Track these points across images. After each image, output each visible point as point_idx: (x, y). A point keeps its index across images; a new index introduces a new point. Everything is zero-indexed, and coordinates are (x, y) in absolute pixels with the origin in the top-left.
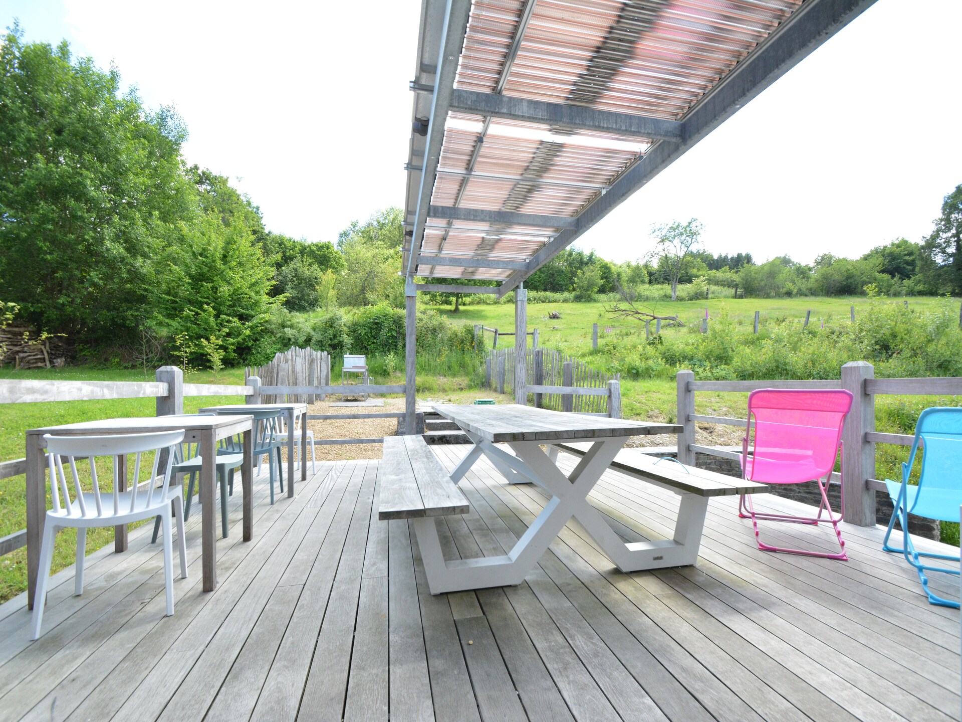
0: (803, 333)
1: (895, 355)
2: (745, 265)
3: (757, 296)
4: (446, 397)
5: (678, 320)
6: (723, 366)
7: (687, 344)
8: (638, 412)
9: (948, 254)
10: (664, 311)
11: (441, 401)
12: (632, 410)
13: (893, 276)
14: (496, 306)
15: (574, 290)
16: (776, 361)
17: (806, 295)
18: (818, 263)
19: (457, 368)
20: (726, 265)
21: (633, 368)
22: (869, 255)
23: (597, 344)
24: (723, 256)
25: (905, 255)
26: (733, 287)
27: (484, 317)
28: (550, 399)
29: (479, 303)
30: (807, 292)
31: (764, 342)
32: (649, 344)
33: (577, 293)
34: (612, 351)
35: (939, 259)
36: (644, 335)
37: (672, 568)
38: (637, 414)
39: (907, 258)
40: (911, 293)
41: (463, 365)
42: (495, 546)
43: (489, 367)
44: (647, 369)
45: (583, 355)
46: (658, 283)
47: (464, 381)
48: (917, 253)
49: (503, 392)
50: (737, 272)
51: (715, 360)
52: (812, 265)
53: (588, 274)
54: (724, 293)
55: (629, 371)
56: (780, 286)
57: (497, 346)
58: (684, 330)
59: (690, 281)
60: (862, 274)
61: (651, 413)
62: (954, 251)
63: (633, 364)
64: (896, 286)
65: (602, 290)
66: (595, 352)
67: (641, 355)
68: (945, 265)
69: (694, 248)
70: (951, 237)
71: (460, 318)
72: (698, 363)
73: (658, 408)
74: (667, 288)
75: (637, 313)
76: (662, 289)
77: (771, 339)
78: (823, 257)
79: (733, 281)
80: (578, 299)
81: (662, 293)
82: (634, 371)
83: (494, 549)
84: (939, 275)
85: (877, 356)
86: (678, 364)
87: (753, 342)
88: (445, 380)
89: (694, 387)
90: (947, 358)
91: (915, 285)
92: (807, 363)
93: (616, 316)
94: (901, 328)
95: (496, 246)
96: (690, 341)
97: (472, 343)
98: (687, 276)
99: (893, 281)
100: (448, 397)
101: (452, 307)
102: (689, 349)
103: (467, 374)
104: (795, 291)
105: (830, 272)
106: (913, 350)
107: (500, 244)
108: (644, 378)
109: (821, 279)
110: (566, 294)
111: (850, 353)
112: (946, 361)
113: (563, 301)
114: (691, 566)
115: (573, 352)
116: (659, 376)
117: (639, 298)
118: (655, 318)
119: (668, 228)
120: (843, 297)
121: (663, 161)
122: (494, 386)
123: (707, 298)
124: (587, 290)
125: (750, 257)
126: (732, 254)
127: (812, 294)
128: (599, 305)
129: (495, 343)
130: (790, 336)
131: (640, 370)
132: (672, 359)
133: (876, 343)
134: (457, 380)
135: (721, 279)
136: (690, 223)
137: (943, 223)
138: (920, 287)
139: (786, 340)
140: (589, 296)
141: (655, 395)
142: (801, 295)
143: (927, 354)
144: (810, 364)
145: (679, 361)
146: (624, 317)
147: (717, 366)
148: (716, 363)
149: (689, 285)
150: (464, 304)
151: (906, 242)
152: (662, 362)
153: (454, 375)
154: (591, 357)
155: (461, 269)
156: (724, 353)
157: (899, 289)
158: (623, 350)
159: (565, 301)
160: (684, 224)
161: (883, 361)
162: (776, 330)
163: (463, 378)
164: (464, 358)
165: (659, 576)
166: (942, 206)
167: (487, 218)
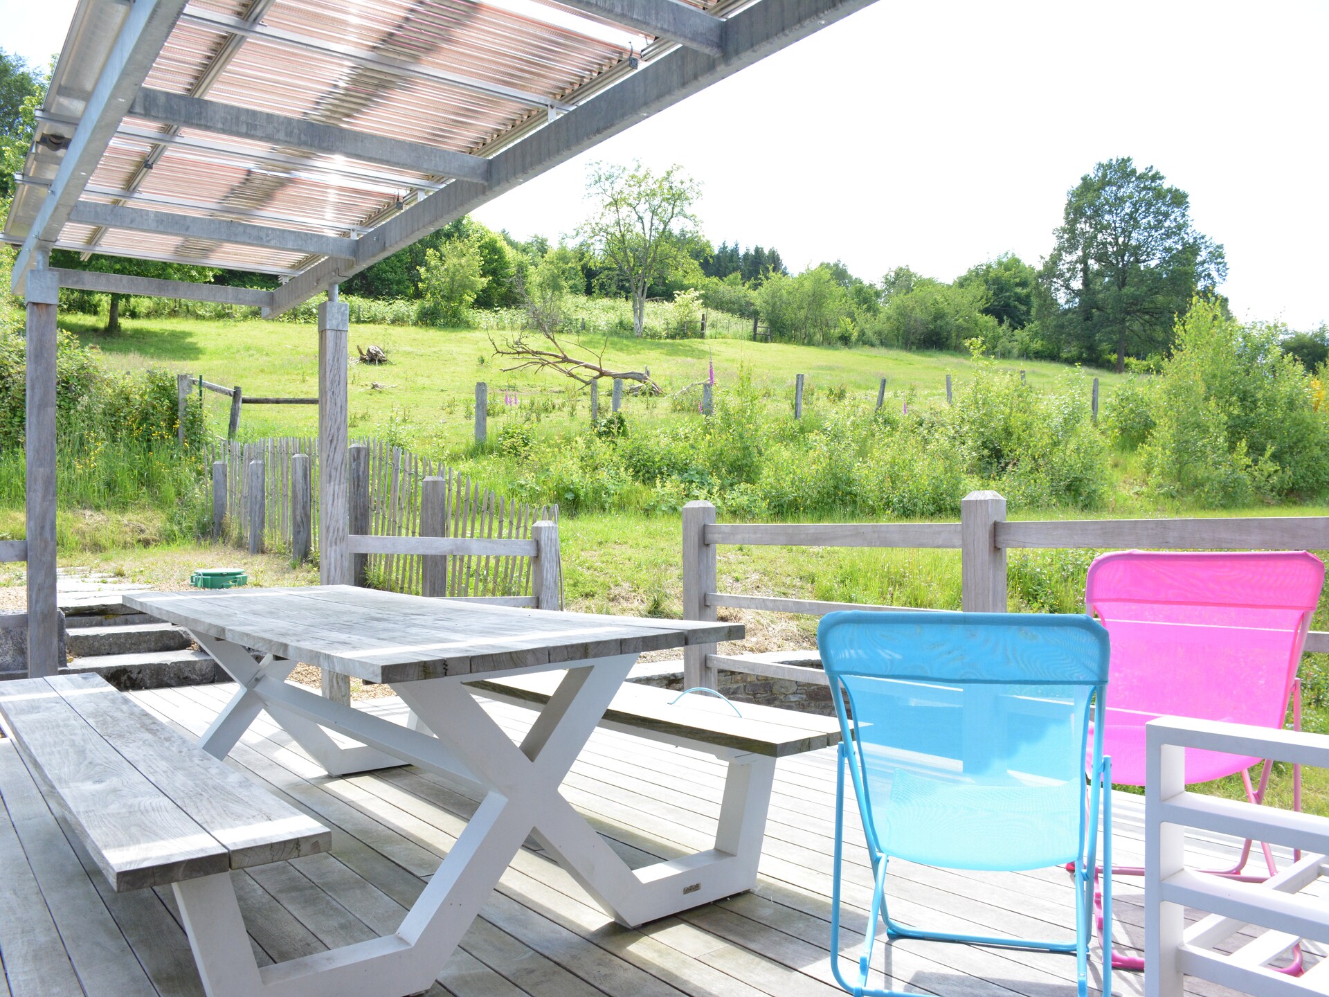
0: (876, 421)
1: (1010, 468)
2: (771, 274)
3: (791, 340)
4: (104, 565)
5: (651, 379)
6: (743, 486)
7: (675, 438)
8: (588, 590)
9: (1073, 291)
10: (619, 361)
11: (95, 576)
12: (575, 585)
13: (1001, 322)
14: (221, 323)
15: (419, 295)
16: (835, 476)
17: (872, 345)
18: (891, 284)
19: (131, 489)
20: (735, 270)
21: (569, 490)
22: (966, 279)
23: (484, 432)
24: (729, 248)
25: (1017, 285)
26: (749, 317)
27: (191, 352)
28: (389, 565)
29: (174, 313)
30: (874, 339)
31: (812, 436)
32: (600, 435)
33: (428, 303)
34: (521, 450)
35: (1062, 298)
36: (584, 413)
37: (716, 902)
38: (587, 595)
39: (1019, 290)
40: (1026, 355)
41: (148, 481)
42: (343, 921)
43: (220, 486)
44: (596, 492)
45: (455, 458)
46: (607, 295)
47: (153, 521)
48: (1034, 283)
49: (260, 549)
50: (755, 287)
51: (730, 472)
52: (880, 286)
53: (452, 261)
54: (734, 328)
55: (558, 498)
56: (831, 323)
57: (240, 430)
58: (663, 404)
59: (669, 297)
60: (958, 312)
61: (615, 591)
62: (1081, 287)
63: (567, 480)
64: (1004, 340)
65: (484, 301)
66: (480, 450)
67: (582, 459)
68: (1070, 309)
69: (676, 227)
70: (1076, 262)
71: (124, 350)
72: (697, 479)
73: (628, 580)
74: (623, 309)
75: (565, 360)
76: (613, 308)
77: (824, 431)
78: (897, 274)
79: (749, 304)
80: (428, 318)
81: (614, 318)
82: (570, 496)
83: (343, 927)
84: (1062, 326)
85: (985, 469)
86: (658, 481)
87: (795, 436)
88: (98, 517)
89: (716, 537)
90: (1078, 474)
91: (1032, 340)
92: (883, 481)
93: (516, 363)
94: (1017, 421)
95: (279, 195)
96: (681, 432)
97: (171, 422)
98: (664, 284)
99: (1000, 330)
100: (113, 565)
101: (101, 321)
102: (679, 450)
103: (160, 502)
104: (855, 334)
105: (911, 304)
106: (1034, 459)
107: (290, 191)
108: (589, 510)
109: (895, 316)
110: (400, 306)
111: (948, 462)
112: (1076, 479)
113: (393, 322)
114: (747, 892)
115: (429, 450)
116: (622, 506)
117: (569, 326)
118: (602, 374)
119: (626, 176)
120: (928, 353)
121: (684, 84)
122: (235, 533)
123: (702, 336)
124: (449, 299)
125: (778, 259)
126: (746, 247)
127: (882, 344)
128: (476, 335)
129: (233, 424)
130: (855, 426)
131: (582, 493)
132: (646, 471)
133: (984, 445)
134: (132, 518)
135: (727, 297)
136: (669, 174)
137: (1066, 236)
138: (1037, 345)
139: (848, 434)
140: (456, 314)
141: (617, 551)
142: (865, 343)
143: (1053, 467)
144: (888, 484)
145: (661, 473)
146: (536, 367)
147: (732, 485)
148: (728, 482)
149: (668, 305)
150: (134, 315)
151: (1017, 261)
152: (627, 476)
153: (123, 507)
154: (471, 463)
155: (176, 240)
156: (744, 457)
157: (1009, 345)
158: (543, 447)
159: (398, 321)
160: (659, 174)
161: (994, 479)
162: (832, 415)
163: (149, 514)
164: (149, 461)
165: (695, 922)
166: (1064, 206)
167: (281, 136)
